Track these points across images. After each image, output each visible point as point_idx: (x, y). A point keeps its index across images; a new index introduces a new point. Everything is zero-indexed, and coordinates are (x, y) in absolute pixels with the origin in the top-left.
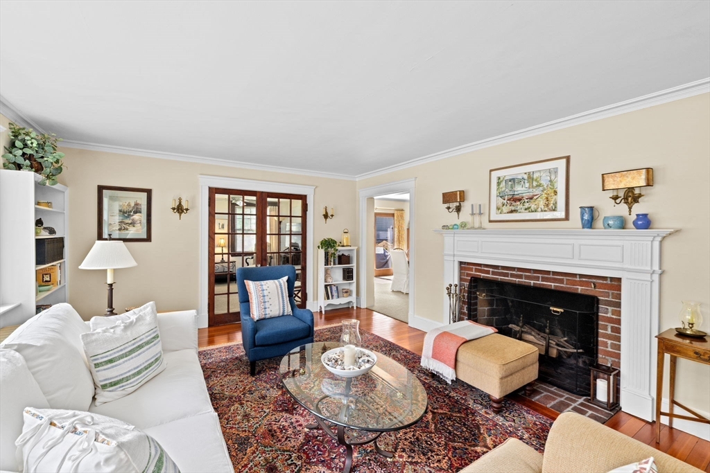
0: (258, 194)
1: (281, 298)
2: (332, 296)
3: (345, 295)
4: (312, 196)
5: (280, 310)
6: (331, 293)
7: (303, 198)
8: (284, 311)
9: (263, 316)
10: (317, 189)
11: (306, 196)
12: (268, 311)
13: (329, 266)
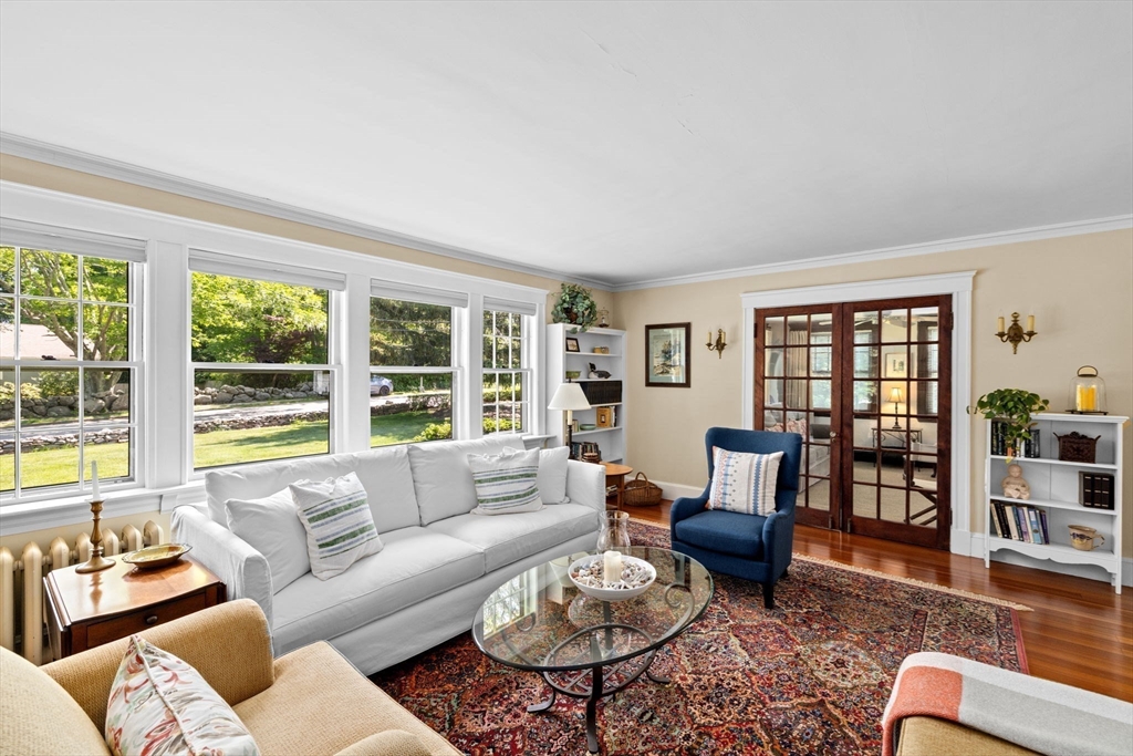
0: (835, 309)
1: (753, 485)
3: (1077, 542)
4: (969, 294)
5: (748, 504)
6: (1018, 522)
7: (941, 301)
8: (756, 508)
9: (720, 506)
11: (949, 297)
12: (728, 500)
13: (1008, 458)
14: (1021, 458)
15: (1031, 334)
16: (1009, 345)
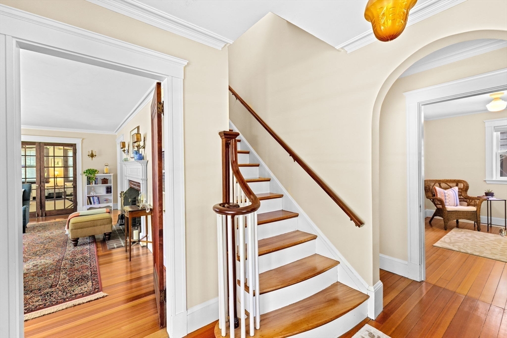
0: (36, 144)
2: (94, 203)
4: (81, 144)
6: (93, 201)
7: (73, 146)
10: (84, 140)
11: (75, 144)
13: (91, 185)
14: (94, 185)
15: (95, 156)
16: (91, 158)
